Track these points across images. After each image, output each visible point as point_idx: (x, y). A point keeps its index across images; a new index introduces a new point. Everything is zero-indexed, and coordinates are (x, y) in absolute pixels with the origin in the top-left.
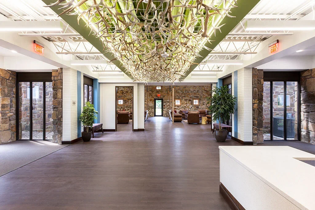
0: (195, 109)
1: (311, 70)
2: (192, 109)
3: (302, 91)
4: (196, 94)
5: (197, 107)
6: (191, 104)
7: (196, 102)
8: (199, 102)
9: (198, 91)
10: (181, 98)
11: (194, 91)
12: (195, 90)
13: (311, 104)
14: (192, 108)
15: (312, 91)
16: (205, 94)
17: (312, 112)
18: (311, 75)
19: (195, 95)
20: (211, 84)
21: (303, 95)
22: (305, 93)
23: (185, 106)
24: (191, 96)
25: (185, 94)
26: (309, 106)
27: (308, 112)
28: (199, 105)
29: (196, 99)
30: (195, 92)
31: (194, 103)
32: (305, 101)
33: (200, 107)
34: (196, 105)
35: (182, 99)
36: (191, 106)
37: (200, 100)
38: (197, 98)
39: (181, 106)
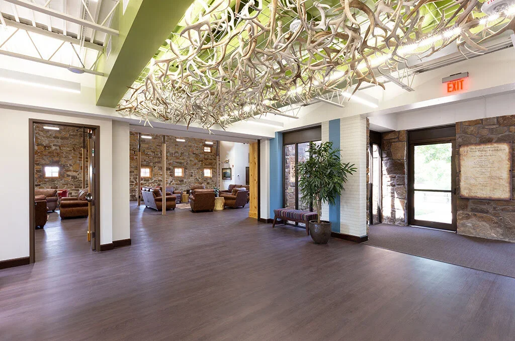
0: (177, 184)
1: (399, 132)
2: (173, 184)
3: (384, 159)
4: (179, 158)
5: (181, 180)
6: (171, 175)
7: (178, 172)
8: (185, 172)
9: (182, 153)
10: (151, 164)
11: (175, 153)
12: (177, 152)
13: (398, 175)
14: (171, 182)
15: (399, 159)
16: (193, 159)
17: (398, 185)
18: (398, 138)
19: (178, 161)
20: (259, 141)
21: (386, 163)
22: (389, 161)
23: (160, 178)
24: (171, 161)
25: (159, 158)
26: (395, 177)
27: (394, 186)
28: (184, 177)
29: (178, 167)
30: (177, 154)
31: (176, 175)
32: (389, 171)
33: (185, 180)
34: (178, 177)
35: (155, 167)
36: (171, 179)
37: (185, 169)
38: (180, 165)
39: (151, 179)
